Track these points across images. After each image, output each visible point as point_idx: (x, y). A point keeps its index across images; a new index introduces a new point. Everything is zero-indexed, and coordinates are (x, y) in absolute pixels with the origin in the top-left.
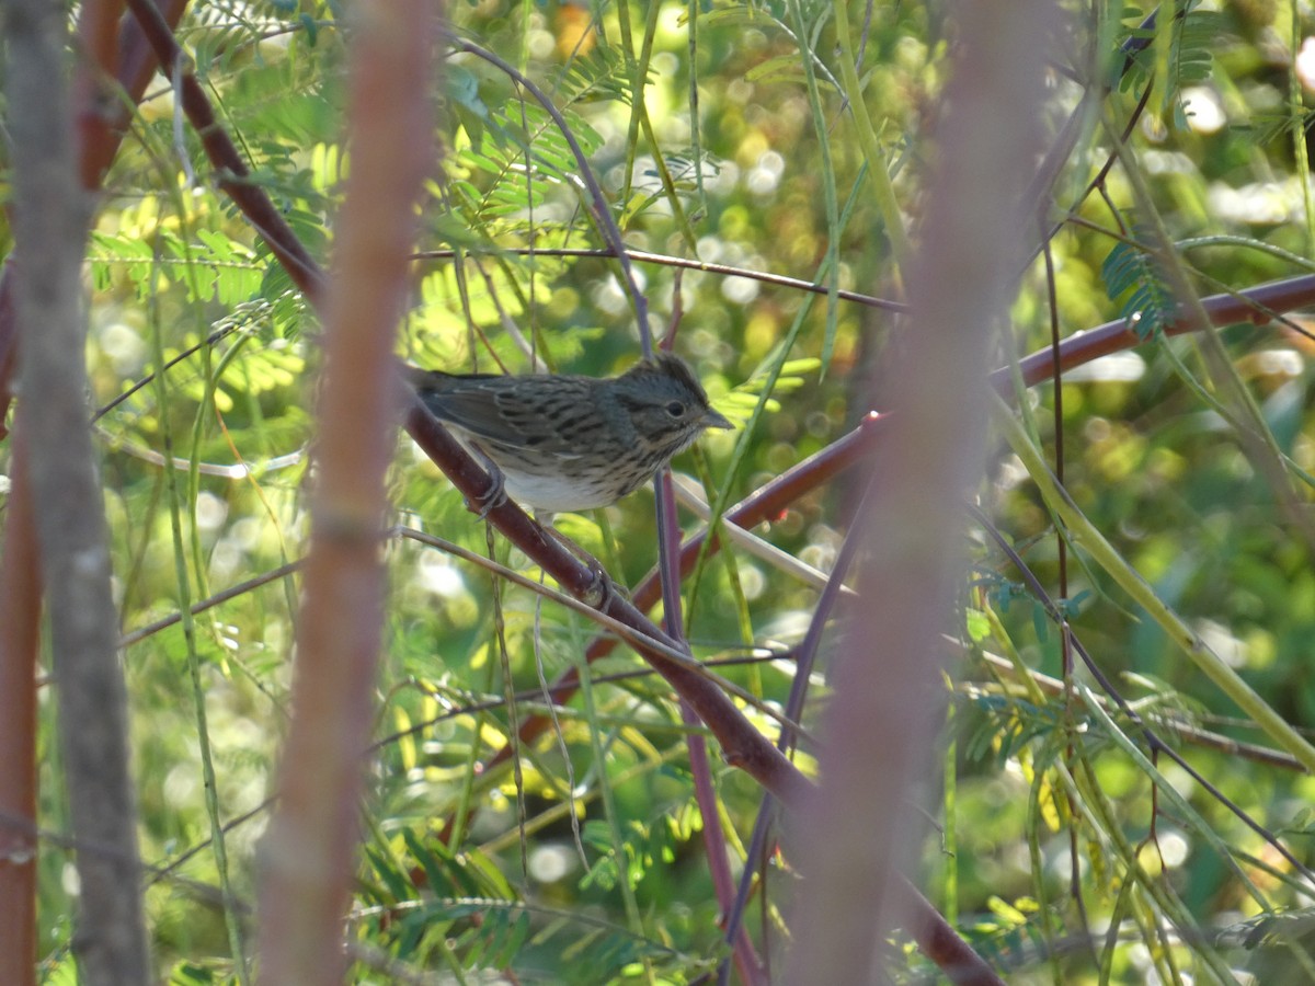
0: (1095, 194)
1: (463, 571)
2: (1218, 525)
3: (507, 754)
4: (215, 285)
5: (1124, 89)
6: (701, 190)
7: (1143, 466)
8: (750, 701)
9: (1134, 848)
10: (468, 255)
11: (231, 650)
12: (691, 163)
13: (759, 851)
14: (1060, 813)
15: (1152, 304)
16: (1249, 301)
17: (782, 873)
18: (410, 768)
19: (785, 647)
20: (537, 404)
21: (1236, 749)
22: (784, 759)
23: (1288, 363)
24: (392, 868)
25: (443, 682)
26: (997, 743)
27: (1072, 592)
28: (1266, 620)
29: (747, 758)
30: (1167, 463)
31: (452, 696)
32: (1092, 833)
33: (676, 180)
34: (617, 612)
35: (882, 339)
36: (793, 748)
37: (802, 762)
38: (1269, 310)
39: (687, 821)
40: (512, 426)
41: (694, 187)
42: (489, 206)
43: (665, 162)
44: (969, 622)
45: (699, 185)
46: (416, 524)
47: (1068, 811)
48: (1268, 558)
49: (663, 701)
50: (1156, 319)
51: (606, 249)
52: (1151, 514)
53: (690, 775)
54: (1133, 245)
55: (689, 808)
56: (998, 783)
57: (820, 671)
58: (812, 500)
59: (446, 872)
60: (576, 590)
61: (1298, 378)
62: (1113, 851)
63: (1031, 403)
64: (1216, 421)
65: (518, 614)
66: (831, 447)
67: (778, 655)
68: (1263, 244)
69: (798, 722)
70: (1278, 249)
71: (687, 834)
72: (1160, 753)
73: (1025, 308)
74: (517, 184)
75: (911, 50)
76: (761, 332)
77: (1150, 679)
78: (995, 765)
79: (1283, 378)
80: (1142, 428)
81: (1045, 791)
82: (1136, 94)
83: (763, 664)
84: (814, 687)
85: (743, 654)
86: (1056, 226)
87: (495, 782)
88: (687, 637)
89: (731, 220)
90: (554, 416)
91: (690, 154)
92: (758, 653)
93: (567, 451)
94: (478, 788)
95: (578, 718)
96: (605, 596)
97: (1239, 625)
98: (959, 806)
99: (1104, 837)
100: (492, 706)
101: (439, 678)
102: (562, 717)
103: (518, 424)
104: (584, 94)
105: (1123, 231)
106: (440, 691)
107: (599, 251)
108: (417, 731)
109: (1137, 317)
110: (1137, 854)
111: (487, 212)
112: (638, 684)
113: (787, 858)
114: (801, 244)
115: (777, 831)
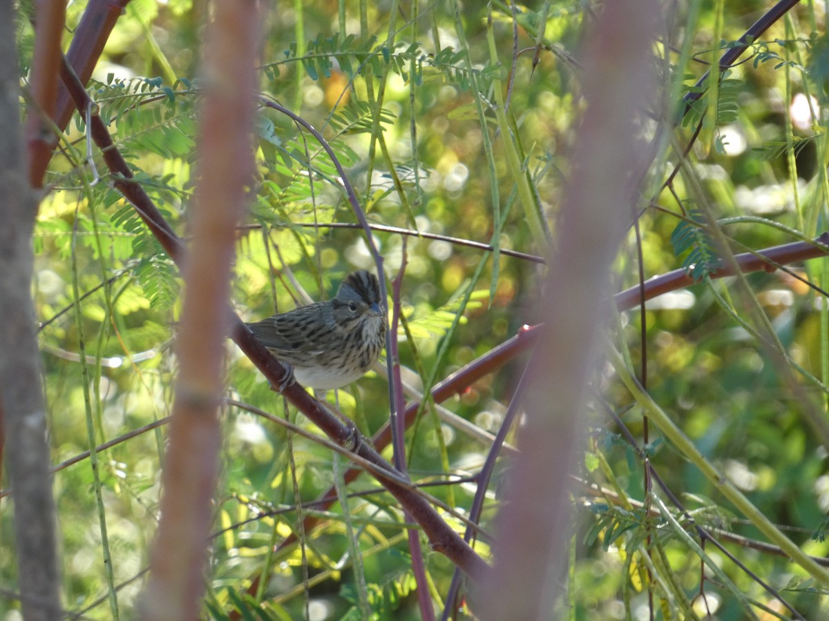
0: (667, 190)
1: (265, 427)
2: (741, 400)
3: (292, 540)
4: (111, 248)
5: (685, 125)
6: (418, 187)
7: (693, 363)
8: (446, 509)
9: (690, 602)
10: (272, 227)
11: (122, 479)
12: (412, 170)
13: (452, 603)
14: (642, 581)
15: (702, 259)
16: (763, 257)
17: (467, 617)
18: (229, 549)
19: (469, 474)
20: (295, 322)
21: (748, 543)
22: (468, 547)
23: (785, 298)
24: (221, 612)
25: (254, 496)
26: (602, 535)
27: (651, 440)
28: (770, 460)
29: (445, 546)
30: (708, 361)
31: (260, 505)
32: (663, 593)
33: (403, 180)
34: (364, 454)
35: (531, 281)
36: (475, 539)
37: (480, 549)
38: (776, 263)
39: (407, 584)
40: (284, 338)
41: (414, 185)
42: (286, 196)
43: (396, 169)
44: (586, 460)
45: (416, 184)
46: (236, 397)
47: (647, 579)
48: (773, 422)
49: (391, 508)
50: (704, 269)
51: (358, 223)
52: (699, 392)
53: (409, 556)
54: (690, 222)
55: (408, 576)
56: (600, 562)
57: (492, 489)
58: (486, 382)
59: (254, 613)
60: (339, 440)
61: (791, 307)
62: (676, 605)
63: (622, 323)
64: (741, 334)
65: (302, 453)
66: (498, 348)
67: (465, 480)
68: (771, 222)
69: (477, 523)
70: (781, 225)
71: (406, 592)
72: (706, 540)
73: (621, 263)
74: (303, 183)
75: (549, 100)
76: (453, 277)
77: (699, 497)
78: (601, 549)
79: (782, 307)
80: (692, 339)
81: (633, 566)
82: (693, 128)
83: (456, 486)
84: (488, 499)
85: (443, 478)
86: (641, 211)
87: (284, 558)
88: (409, 468)
89: (434, 207)
90: (304, 329)
91: (412, 164)
92: (452, 479)
93: (314, 349)
94: (274, 560)
95: (338, 519)
96: (357, 444)
97: (753, 464)
98: (578, 576)
99: (671, 596)
100: (285, 512)
101: (251, 494)
102: (327, 518)
103: (286, 336)
104: (348, 129)
105: (684, 214)
106: (251, 502)
107: (354, 224)
108: (235, 527)
109: (692, 267)
110: (692, 605)
111: (284, 200)
112: (377, 498)
113: (470, 608)
114: (478, 221)
115: (464, 590)
